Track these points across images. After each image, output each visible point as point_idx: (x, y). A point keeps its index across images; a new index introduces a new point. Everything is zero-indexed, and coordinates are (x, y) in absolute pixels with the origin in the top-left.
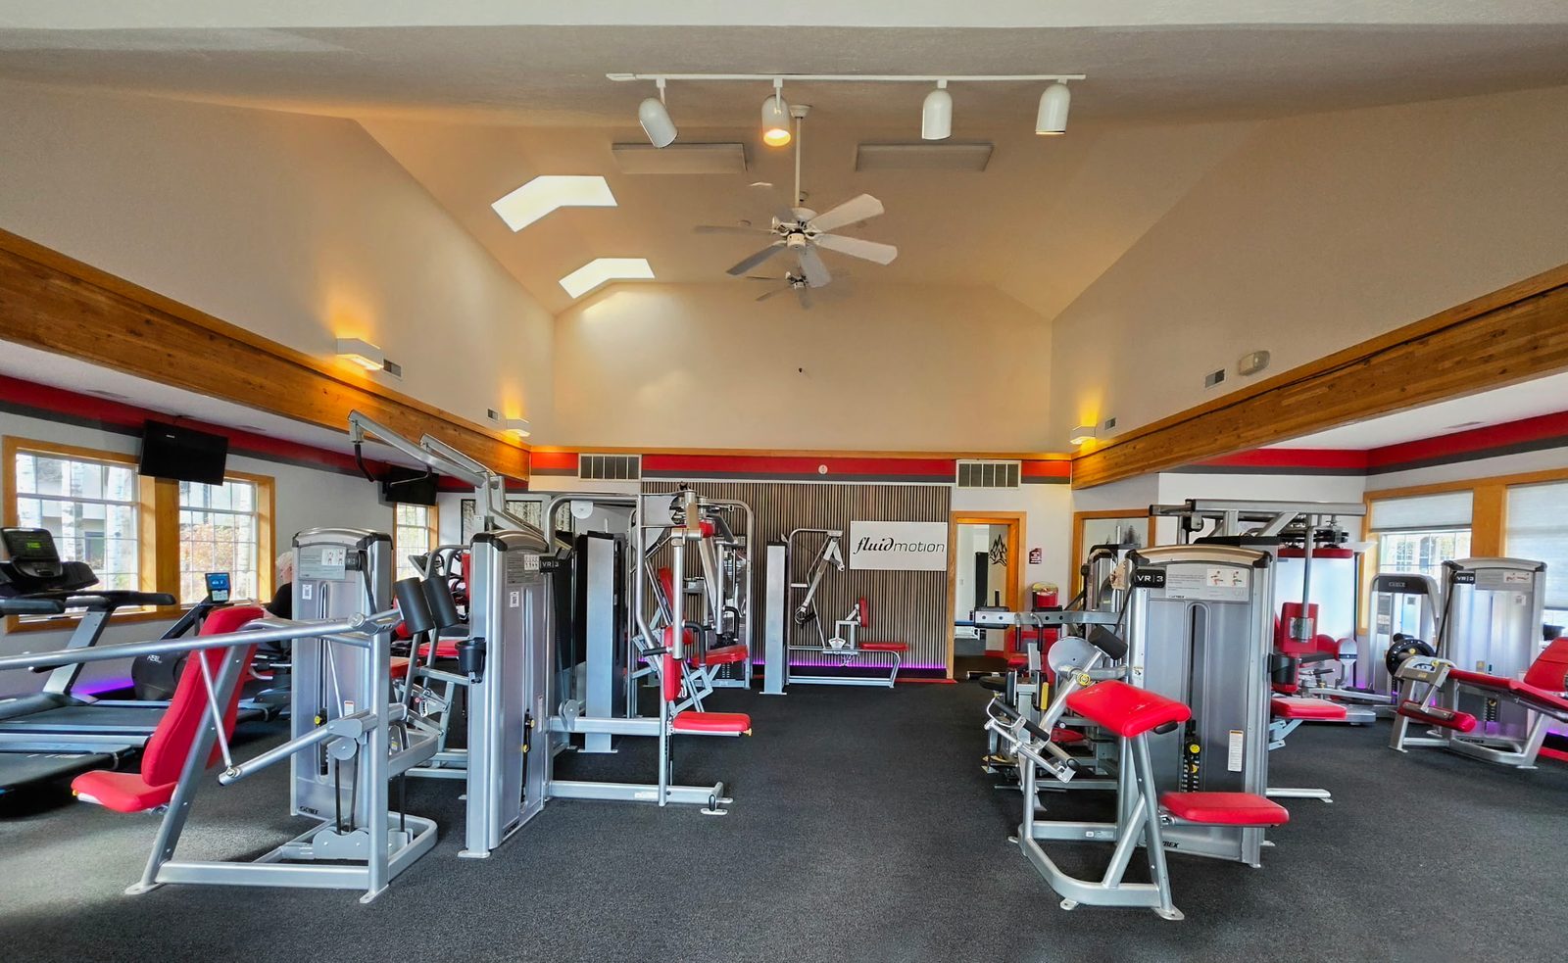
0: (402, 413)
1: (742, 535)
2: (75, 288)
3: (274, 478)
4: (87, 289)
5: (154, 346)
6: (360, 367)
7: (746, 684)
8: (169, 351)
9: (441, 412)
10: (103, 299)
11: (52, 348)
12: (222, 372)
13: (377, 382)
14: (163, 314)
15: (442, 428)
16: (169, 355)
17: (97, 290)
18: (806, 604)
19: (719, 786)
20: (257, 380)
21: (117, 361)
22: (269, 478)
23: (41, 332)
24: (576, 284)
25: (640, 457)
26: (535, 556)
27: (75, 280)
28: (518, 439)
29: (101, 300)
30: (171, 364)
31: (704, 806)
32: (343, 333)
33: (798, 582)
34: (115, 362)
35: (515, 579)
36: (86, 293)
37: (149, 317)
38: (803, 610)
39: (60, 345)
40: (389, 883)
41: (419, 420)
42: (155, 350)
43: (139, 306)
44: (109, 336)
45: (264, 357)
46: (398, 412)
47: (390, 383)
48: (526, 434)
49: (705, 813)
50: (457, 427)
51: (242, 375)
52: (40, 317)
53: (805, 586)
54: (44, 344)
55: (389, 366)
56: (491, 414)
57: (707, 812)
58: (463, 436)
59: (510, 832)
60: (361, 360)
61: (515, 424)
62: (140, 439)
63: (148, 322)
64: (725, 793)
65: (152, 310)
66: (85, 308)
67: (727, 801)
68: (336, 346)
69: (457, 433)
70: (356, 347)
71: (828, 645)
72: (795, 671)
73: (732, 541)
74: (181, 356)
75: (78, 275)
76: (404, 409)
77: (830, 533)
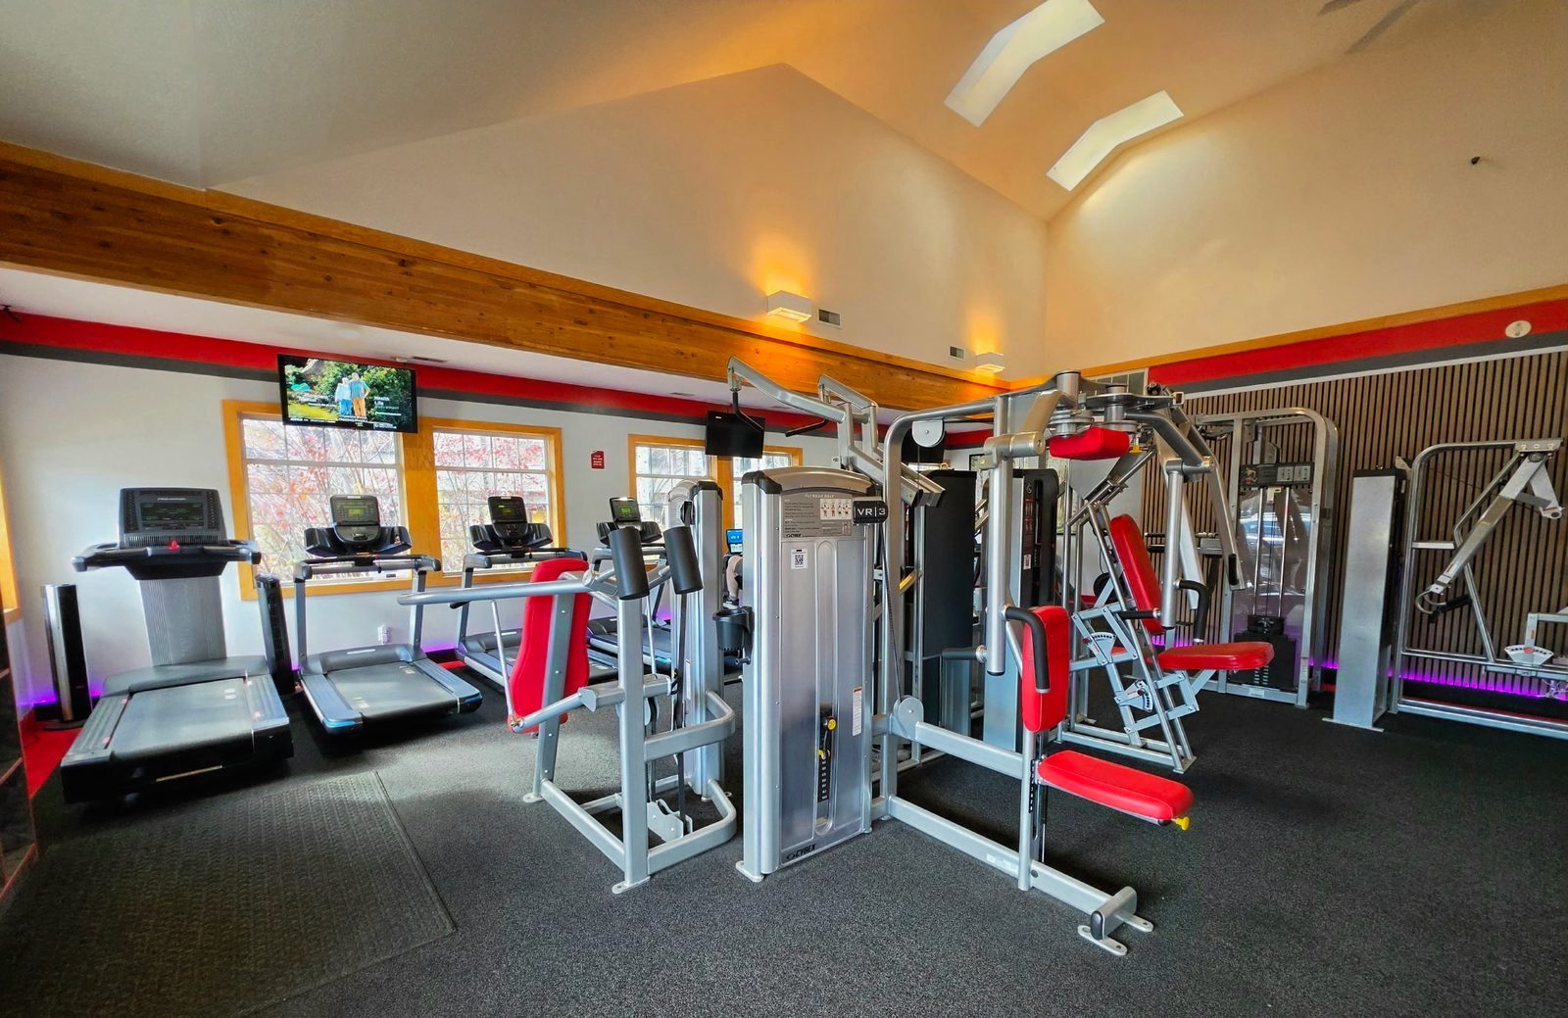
0: (842, 363)
1: (1305, 463)
2: (532, 292)
3: (801, 449)
4: (541, 291)
5: (597, 332)
6: (789, 322)
7: (1300, 699)
8: (610, 334)
9: (890, 357)
10: (554, 298)
11: (520, 346)
12: (656, 346)
13: (816, 335)
14: (603, 302)
15: (891, 374)
16: (610, 338)
17: (549, 290)
18: (1446, 578)
19: (1127, 893)
20: (690, 349)
21: (568, 349)
22: (798, 449)
23: (510, 334)
24: (1070, 171)
25: (1146, 371)
26: (843, 501)
27: (532, 286)
28: (992, 376)
29: (553, 298)
30: (612, 346)
31: (1090, 920)
32: (771, 286)
33: (1429, 539)
34: (567, 351)
35: (801, 532)
36: (541, 295)
37: (592, 307)
38: (1436, 589)
39: (525, 343)
40: (652, 876)
41: (863, 369)
42: (598, 335)
43: (583, 298)
44: (561, 329)
45: (694, 327)
46: (838, 363)
47: (827, 333)
48: (999, 369)
49: (1082, 934)
50: (910, 371)
51: (677, 347)
52: (509, 321)
53: (1450, 546)
54: (512, 343)
55: (824, 316)
56: (954, 352)
57: (1084, 933)
58: (918, 380)
59: (797, 856)
60: (792, 314)
61: (988, 358)
62: (704, 427)
63: (591, 311)
64: (1141, 909)
65: (594, 300)
66: (542, 308)
67: (1142, 926)
68: (766, 304)
69: (910, 378)
70: (785, 299)
71: (1500, 654)
72: (1412, 690)
73: (1196, 462)
74: (621, 338)
75: (534, 280)
76: (845, 359)
77: (1522, 446)
